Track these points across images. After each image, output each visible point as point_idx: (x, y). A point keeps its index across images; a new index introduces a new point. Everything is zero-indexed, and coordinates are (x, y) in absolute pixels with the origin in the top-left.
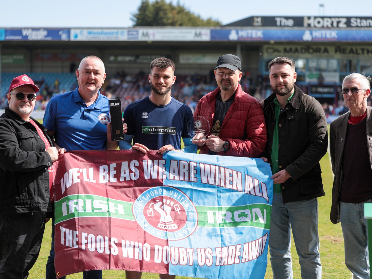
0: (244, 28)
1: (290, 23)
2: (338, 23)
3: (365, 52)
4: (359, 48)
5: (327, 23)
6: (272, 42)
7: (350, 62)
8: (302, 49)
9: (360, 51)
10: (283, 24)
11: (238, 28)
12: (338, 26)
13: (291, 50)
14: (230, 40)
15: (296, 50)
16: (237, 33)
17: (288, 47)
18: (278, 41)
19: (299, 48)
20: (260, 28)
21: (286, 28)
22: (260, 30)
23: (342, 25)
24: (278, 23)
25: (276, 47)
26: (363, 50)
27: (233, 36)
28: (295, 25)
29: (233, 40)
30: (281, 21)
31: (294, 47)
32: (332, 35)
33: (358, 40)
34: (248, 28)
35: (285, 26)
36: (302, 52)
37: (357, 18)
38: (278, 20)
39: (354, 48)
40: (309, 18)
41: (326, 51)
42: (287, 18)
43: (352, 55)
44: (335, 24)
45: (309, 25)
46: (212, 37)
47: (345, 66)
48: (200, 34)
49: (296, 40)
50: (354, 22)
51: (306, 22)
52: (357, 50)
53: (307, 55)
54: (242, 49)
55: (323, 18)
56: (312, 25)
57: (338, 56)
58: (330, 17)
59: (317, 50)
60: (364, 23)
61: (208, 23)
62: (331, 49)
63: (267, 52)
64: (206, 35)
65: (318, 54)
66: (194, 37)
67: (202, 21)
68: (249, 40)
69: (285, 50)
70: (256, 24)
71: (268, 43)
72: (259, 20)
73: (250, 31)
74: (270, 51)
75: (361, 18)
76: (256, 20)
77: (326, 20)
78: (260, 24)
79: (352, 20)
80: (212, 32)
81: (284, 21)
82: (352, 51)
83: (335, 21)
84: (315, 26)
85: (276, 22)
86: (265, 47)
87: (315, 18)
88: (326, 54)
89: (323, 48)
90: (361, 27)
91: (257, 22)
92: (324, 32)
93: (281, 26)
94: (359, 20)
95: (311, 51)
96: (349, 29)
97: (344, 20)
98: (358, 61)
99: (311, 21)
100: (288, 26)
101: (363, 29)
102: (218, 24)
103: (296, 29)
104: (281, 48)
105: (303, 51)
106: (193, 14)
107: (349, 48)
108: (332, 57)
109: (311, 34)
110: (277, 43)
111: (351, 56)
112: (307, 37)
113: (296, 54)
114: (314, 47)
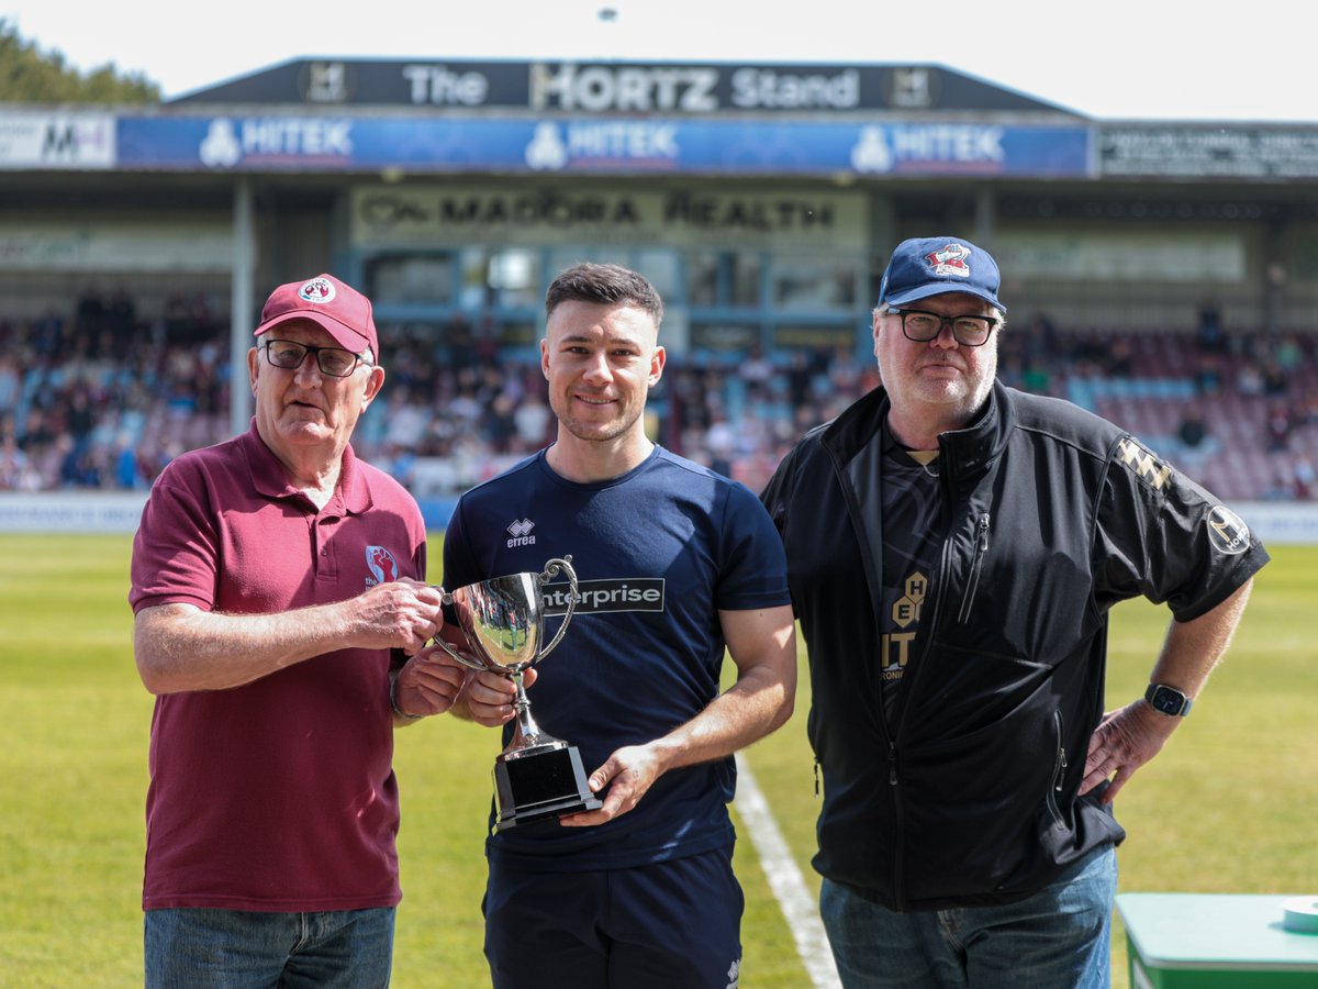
0: (268, 110)
1: (472, 88)
2: (682, 89)
3: (797, 217)
4: (770, 200)
5: (632, 90)
6: (392, 172)
7: (730, 261)
8: (522, 205)
9: (773, 215)
10: (437, 93)
11: (240, 111)
12: (677, 106)
13: (472, 209)
14: (205, 166)
15: (497, 212)
16: (238, 133)
17: (461, 198)
18: (418, 167)
19: (510, 198)
20: (342, 111)
21: (453, 115)
22: (338, 120)
23: (695, 101)
24: (418, 92)
25: (409, 196)
26: (786, 209)
27: (219, 148)
28: (492, 99)
29: (220, 165)
30: (429, 83)
31: (486, 198)
32: (653, 142)
33: (767, 168)
34: (286, 110)
35: (445, 103)
36: (519, 219)
37: (761, 69)
38: (418, 76)
39: (748, 200)
40: (554, 68)
41: (626, 212)
42: (459, 68)
43: (737, 231)
44: (666, 97)
45: (554, 100)
46: (122, 148)
47: (710, 279)
48: (70, 138)
49: (499, 167)
50: (748, 90)
51: (541, 86)
52: (759, 210)
53: (543, 232)
54: (258, 207)
55: (615, 68)
56: (567, 100)
57: (681, 233)
58: (647, 67)
59: (589, 212)
60: (794, 92)
61: (102, 89)
62: (650, 207)
63: (368, 215)
64: (98, 139)
65: (591, 228)
66: (46, 150)
67: (73, 77)
68: (291, 165)
69: (449, 211)
70: (318, 93)
71: (373, 178)
72: (334, 75)
73: (293, 127)
74: (384, 213)
75: (782, 71)
76: (319, 75)
77: (627, 76)
78: (335, 92)
79: (743, 81)
80: (122, 127)
81: (443, 81)
82: (737, 215)
83: (667, 81)
84: (579, 107)
85: (408, 84)
86: (360, 195)
87: (582, 67)
88: (625, 228)
89: (612, 200)
90: (778, 108)
91: (327, 85)
92: (618, 130)
93: (428, 101)
94: (769, 82)
95: (562, 212)
96: (726, 118)
97: (705, 80)
98: (766, 256)
99: (564, 83)
100: (460, 104)
101: (784, 119)
102: (141, 91)
103: (498, 115)
104: (430, 200)
105: (528, 212)
106: (32, 46)
107: (725, 202)
108: (652, 241)
109: (564, 137)
110: (412, 180)
111: (735, 237)
112: (546, 151)
113: (497, 228)
114: (578, 197)
